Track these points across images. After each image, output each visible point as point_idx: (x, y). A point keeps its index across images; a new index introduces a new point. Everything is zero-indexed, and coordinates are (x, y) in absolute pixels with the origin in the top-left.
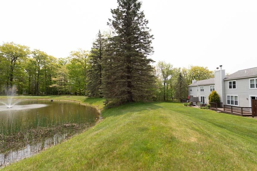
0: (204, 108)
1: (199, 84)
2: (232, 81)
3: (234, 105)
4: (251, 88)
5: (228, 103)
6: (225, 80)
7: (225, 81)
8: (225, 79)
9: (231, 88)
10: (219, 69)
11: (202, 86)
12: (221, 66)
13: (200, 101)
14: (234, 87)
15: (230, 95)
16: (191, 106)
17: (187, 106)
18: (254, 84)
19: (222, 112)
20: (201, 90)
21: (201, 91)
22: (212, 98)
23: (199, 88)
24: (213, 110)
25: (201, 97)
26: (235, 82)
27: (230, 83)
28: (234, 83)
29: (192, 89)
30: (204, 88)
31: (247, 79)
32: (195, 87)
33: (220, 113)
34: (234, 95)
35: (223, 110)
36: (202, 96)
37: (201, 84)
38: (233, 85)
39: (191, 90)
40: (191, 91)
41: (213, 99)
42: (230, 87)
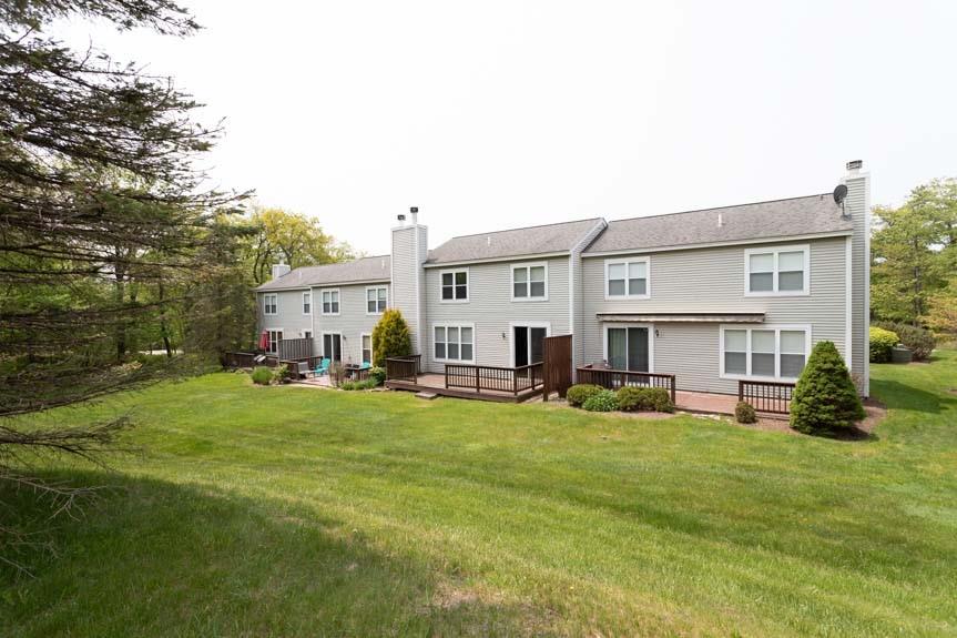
0: (361, 388)
1: (315, 281)
2: (454, 272)
3: (459, 361)
4: (516, 296)
5: (437, 356)
6: (428, 267)
7: (426, 269)
8: (427, 262)
9: (451, 297)
10: (408, 222)
11: (330, 290)
12: (414, 210)
13: (323, 354)
14: (462, 293)
15: (446, 325)
16: (288, 382)
17: (268, 384)
18: (526, 284)
19: (439, 395)
20: (326, 305)
21: (326, 310)
22: (388, 341)
23: (315, 300)
24: (397, 390)
25: (327, 337)
26: (465, 274)
27: (447, 278)
28: (462, 278)
29: (278, 300)
30: (341, 297)
31: (504, 267)
32: (296, 294)
33: (435, 401)
34: (459, 325)
35: (443, 386)
36: (328, 333)
37: (323, 280)
38: (456, 287)
39: (274, 307)
40: (274, 311)
41: (393, 341)
42: (447, 294)
